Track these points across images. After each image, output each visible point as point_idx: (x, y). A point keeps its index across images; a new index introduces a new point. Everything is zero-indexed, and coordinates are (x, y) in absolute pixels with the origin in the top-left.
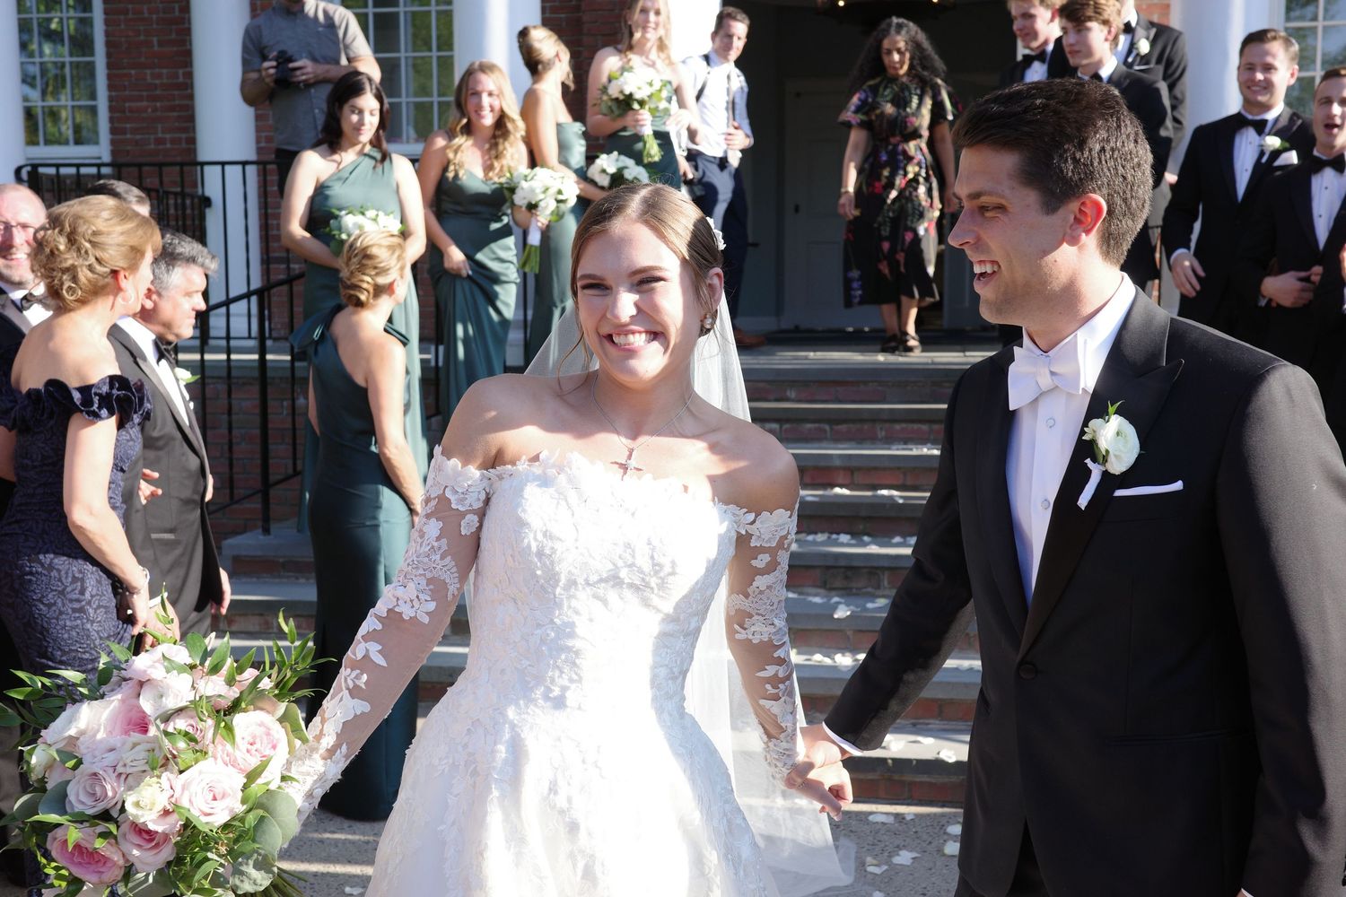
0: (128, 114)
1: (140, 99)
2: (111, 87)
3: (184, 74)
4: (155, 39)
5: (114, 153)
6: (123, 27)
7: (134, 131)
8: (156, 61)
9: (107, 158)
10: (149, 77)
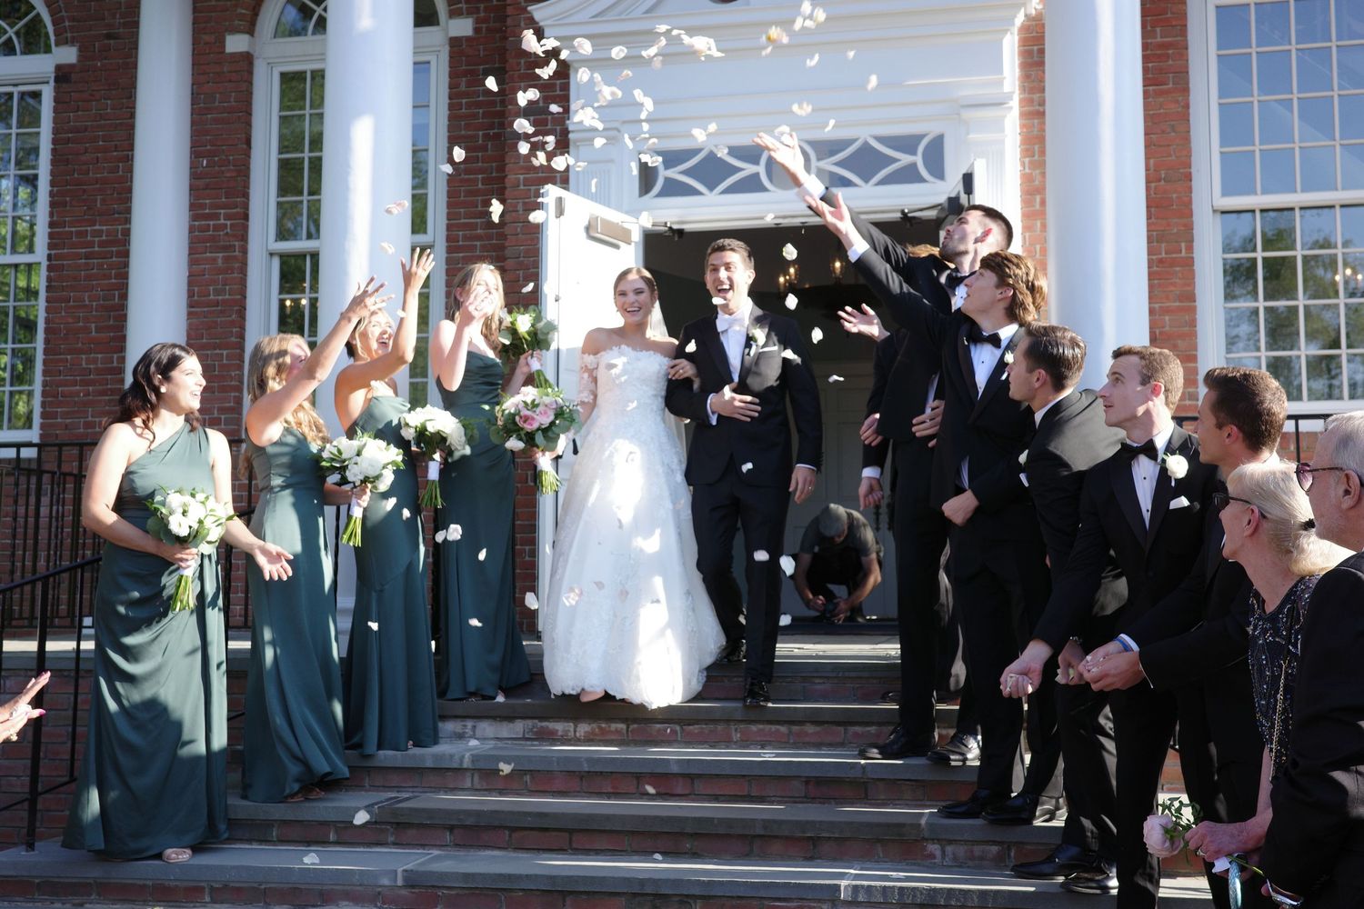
0: (60, 398)
1: (74, 383)
2: (45, 373)
3: (118, 358)
4: (93, 325)
5: (42, 436)
6: (63, 314)
7: (65, 415)
8: (92, 346)
9: (36, 440)
10: (84, 363)
